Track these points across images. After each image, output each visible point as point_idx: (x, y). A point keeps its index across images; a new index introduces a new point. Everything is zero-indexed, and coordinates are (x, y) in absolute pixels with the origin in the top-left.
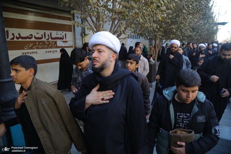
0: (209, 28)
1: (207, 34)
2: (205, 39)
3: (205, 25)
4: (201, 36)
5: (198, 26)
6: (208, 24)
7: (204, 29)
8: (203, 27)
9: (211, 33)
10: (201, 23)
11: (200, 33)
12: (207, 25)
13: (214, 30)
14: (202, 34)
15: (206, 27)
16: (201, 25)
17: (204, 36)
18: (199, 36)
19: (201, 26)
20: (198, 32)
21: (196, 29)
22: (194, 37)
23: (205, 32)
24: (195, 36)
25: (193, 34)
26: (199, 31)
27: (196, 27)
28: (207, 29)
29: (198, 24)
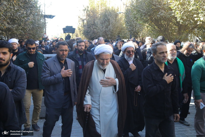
0: (34, 21)
1: (33, 28)
2: (31, 34)
3: (29, 16)
4: (25, 31)
5: (19, 17)
6: (31, 15)
7: (27, 21)
8: (26, 18)
9: (38, 27)
10: (23, 13)
11: (23, 26)
12: (31, 17)
13: (40, 24)
14: (26, 28)
15: (29, 19)
16: (22, 16)
17: (29, 31)
18: (22, 30)
19: (24, 18)
20: (20, 25)
21: (17, 21)
22: (15, 32)
23: (30, 25)
24: (16, 30)
25: (14, 26)
26: (22, 24)
27: (17, 17)
28: (32, 22)
29: (19, 14)
